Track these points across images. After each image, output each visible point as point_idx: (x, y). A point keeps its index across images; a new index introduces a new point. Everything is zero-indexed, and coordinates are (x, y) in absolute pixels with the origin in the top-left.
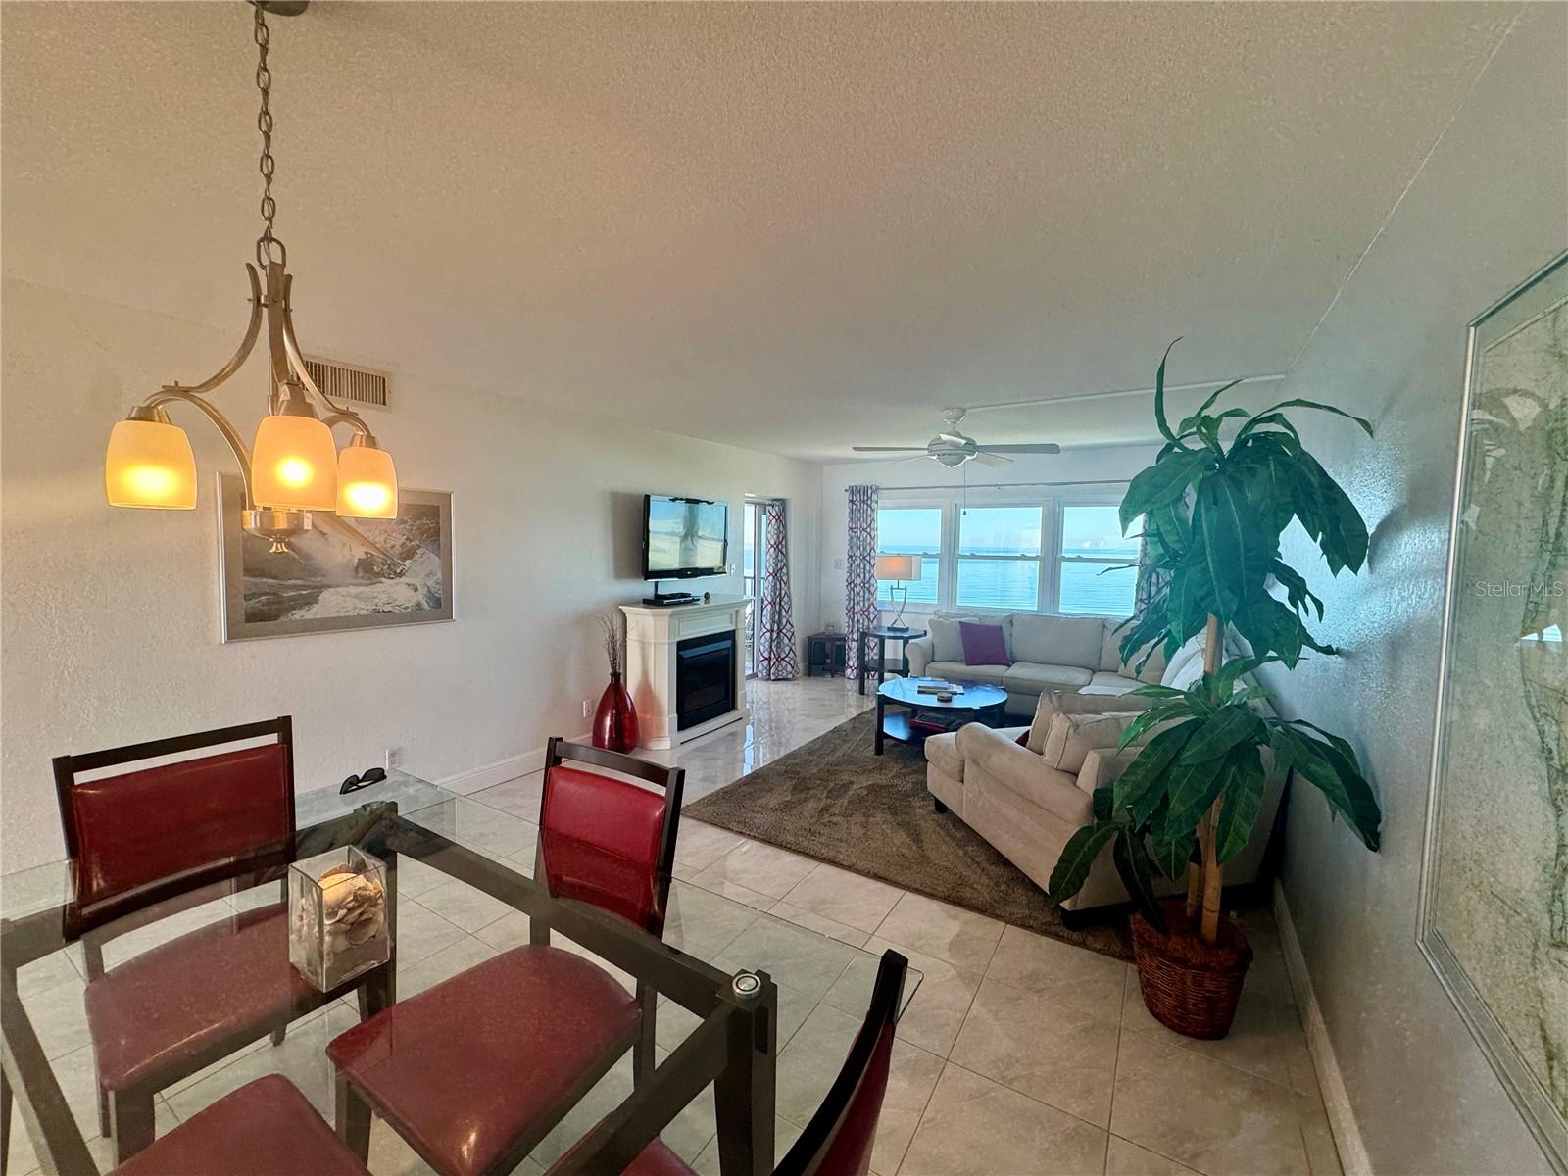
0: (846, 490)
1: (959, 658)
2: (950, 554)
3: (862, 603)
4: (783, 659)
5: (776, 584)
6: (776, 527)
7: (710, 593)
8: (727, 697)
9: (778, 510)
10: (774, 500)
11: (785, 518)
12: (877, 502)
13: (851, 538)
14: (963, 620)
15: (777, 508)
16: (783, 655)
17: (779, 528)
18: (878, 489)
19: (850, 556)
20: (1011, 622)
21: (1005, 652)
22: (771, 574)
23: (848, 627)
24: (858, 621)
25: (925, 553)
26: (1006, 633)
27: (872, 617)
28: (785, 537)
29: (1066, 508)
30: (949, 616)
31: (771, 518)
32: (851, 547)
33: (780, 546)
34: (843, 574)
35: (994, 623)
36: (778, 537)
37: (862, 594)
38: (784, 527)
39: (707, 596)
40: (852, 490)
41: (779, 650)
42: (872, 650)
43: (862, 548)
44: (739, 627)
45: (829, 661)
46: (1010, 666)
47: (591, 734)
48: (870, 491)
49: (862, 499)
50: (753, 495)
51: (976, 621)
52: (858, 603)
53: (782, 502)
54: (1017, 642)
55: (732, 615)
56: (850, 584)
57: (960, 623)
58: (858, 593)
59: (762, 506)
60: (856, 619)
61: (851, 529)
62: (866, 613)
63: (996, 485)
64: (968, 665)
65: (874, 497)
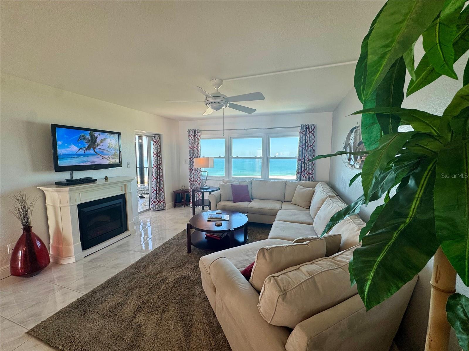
0: (187, 132)
1: (231, 199)
2: (229, 158)
3: (195, 177)
4: (162, 201)
5: (157, 171)
6: (156, 146)
7: (108, 177)
8: (122, 226)
9: (157, 139)
10: (156, 134)
11: (160, 143)
12: (200, 136)
13: (190, 151)
14: (232, 183)
15: (156, 138)
16: (162, 200)
17: (158, 146)
18: (200, 131)
19: (190, 158)
20: (251, 183)
21: (249, 195)
22: (155, 166)
23: (190, 187)
24: (194, 184)
25: (220, 157)
26: (249, 188)
27: (199, 183)
28: (160, 151)
29: (271, 138)
30: (228, 182)
31: (154, 142)
32: (190, 155)
33: (158, 154)
34: (188, 166)
35: (245, 184)
36: (157, 150)
37: (195, 173)
38: (160, 146)
39: (106, 178)
40: (189, 131)
41: (160, 198)
42: (200, 195)
43: (194, 155)
44: (127, 192)
45: (183, 200)
46: (251, 201)
47: (9, 265)
48: (196, 132)
49: (194, 135)
50: (145, 132)
51: (237, 183)
52: (194, 177)
53: (159, 136)
54: (254, 191)
55: (122, 187)
56: (190, 169)
57: (231, 185)
58: (194, 173)
59: (150, 138)
60: (193, 184)
61: (190, 147)
62: (197, 181)
63: (245, 129)
64: (234, 203)
65: (199, 134)
